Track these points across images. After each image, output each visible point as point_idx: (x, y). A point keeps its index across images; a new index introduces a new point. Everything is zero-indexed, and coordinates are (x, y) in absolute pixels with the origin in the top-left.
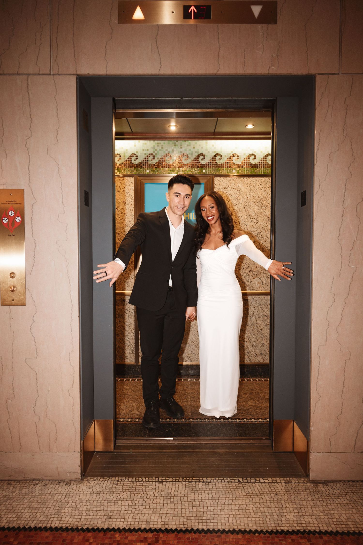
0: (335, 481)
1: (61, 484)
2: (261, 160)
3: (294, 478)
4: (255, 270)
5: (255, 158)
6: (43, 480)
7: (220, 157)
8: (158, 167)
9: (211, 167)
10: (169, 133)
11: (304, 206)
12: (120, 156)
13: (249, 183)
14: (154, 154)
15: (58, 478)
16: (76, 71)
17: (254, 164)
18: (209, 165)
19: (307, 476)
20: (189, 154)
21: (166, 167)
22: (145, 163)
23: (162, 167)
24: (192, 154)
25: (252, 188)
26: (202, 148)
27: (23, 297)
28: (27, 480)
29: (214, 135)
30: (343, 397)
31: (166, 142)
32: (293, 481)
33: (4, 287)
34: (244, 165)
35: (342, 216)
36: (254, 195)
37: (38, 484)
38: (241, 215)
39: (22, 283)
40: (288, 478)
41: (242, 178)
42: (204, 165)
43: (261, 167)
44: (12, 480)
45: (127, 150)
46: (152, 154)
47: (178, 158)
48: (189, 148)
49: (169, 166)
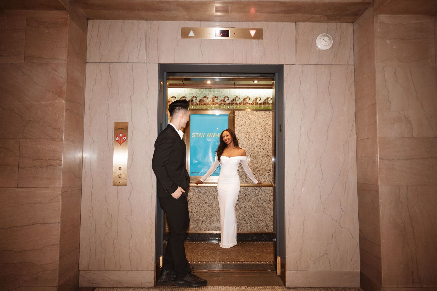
0: (301, 288)
1: (143, 289)
2: (264, 101)
3: (277, 287)
4: (261, 170)
5: (260, 100)
6: (132, 287)
7: (238, 99)
8: (199, 104)
9: (232, 105)
10: (207, 84)
11: (281, 132)
12: (175, 98)
13: (257, 115)
14: (197, 96)
15: (141, 286)
16: (159, 61)
17: (260, 103)
18: (231, 103)
19: (285, 285)
20: (219, 96)
21: (205, 105)
22: (191, 102)
23: (202, 104)
24: (221, 97)
25: (259, 118)
26: (227, 93)
27: (125, 181)
28: (123, 287)
29: (234, 86)
30: (303, 238)
31: (205, 89)
32: (276, 288)
33: (115, 175)
34: (254, 103)
35: (300, 138)
36: (260, 123)
37: (130, 289)
38: (252, 135)
39: (125, 173)
40: (274, 287)
41: (253, 112)
42: (228, 103)
43: (265, 105)
44: (114, 287)
45: (179, 94)
46: (195, 96)
47: (212, 99)
48: (219, 93)
49: (206, 104)
